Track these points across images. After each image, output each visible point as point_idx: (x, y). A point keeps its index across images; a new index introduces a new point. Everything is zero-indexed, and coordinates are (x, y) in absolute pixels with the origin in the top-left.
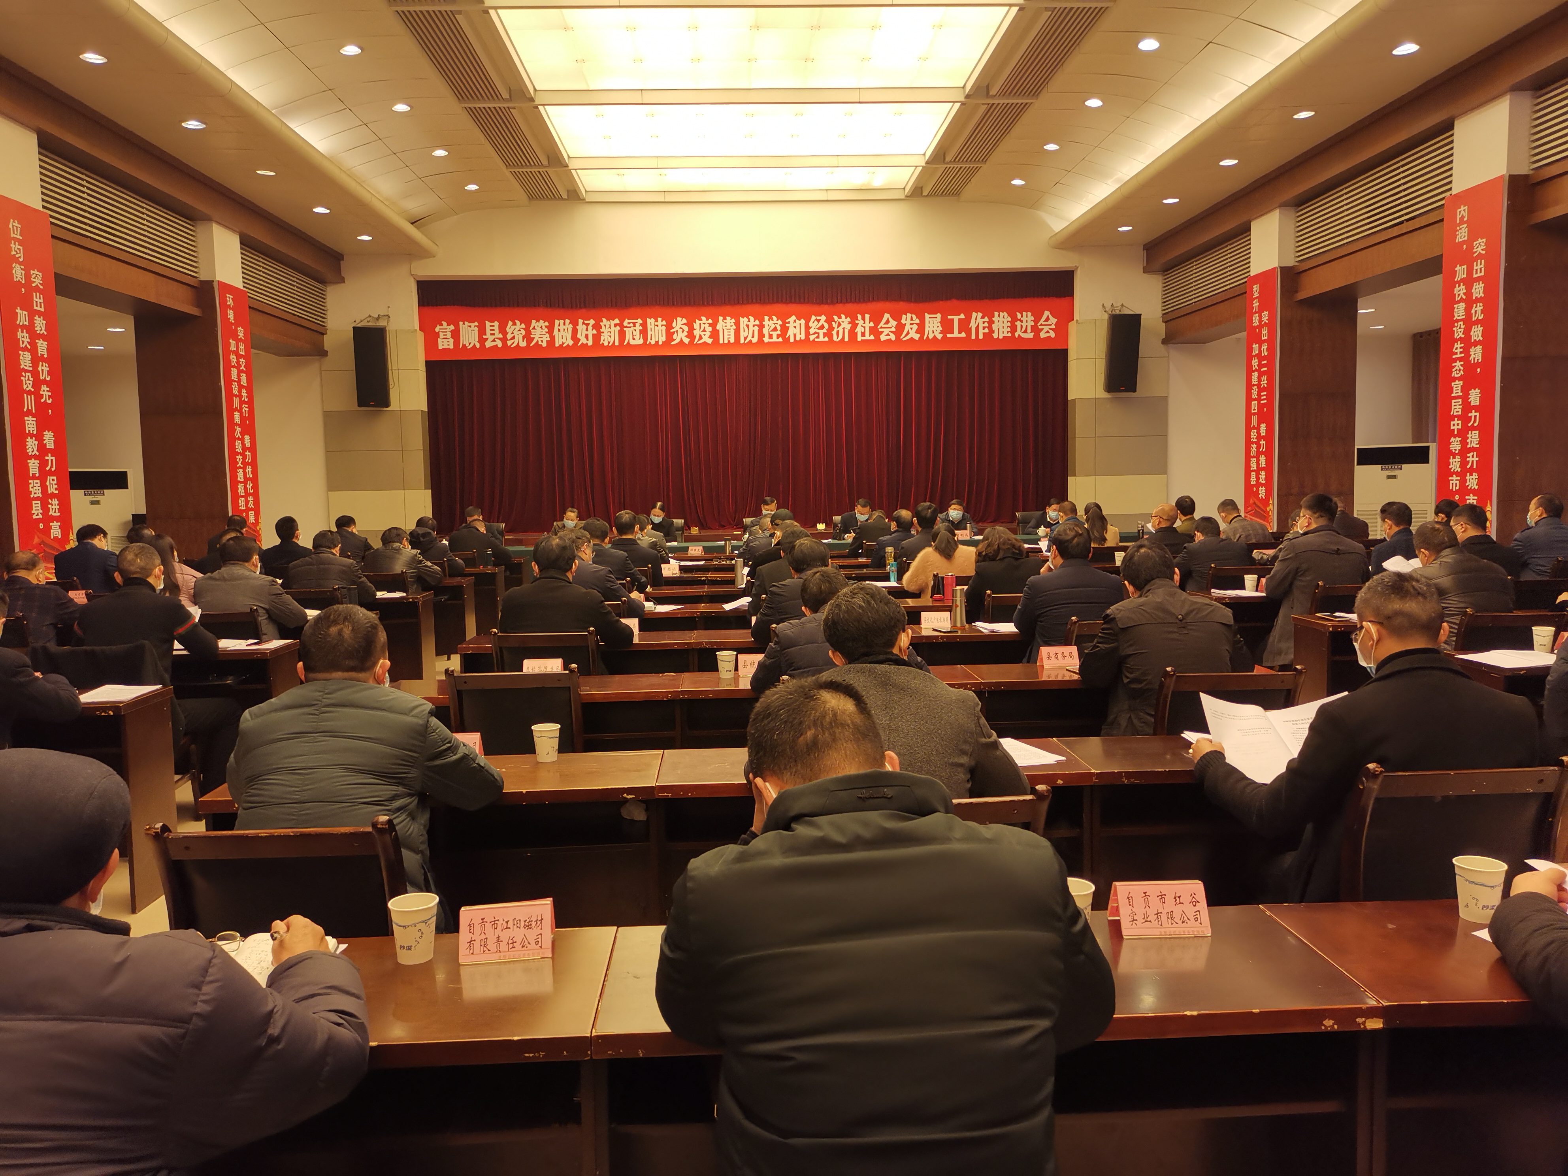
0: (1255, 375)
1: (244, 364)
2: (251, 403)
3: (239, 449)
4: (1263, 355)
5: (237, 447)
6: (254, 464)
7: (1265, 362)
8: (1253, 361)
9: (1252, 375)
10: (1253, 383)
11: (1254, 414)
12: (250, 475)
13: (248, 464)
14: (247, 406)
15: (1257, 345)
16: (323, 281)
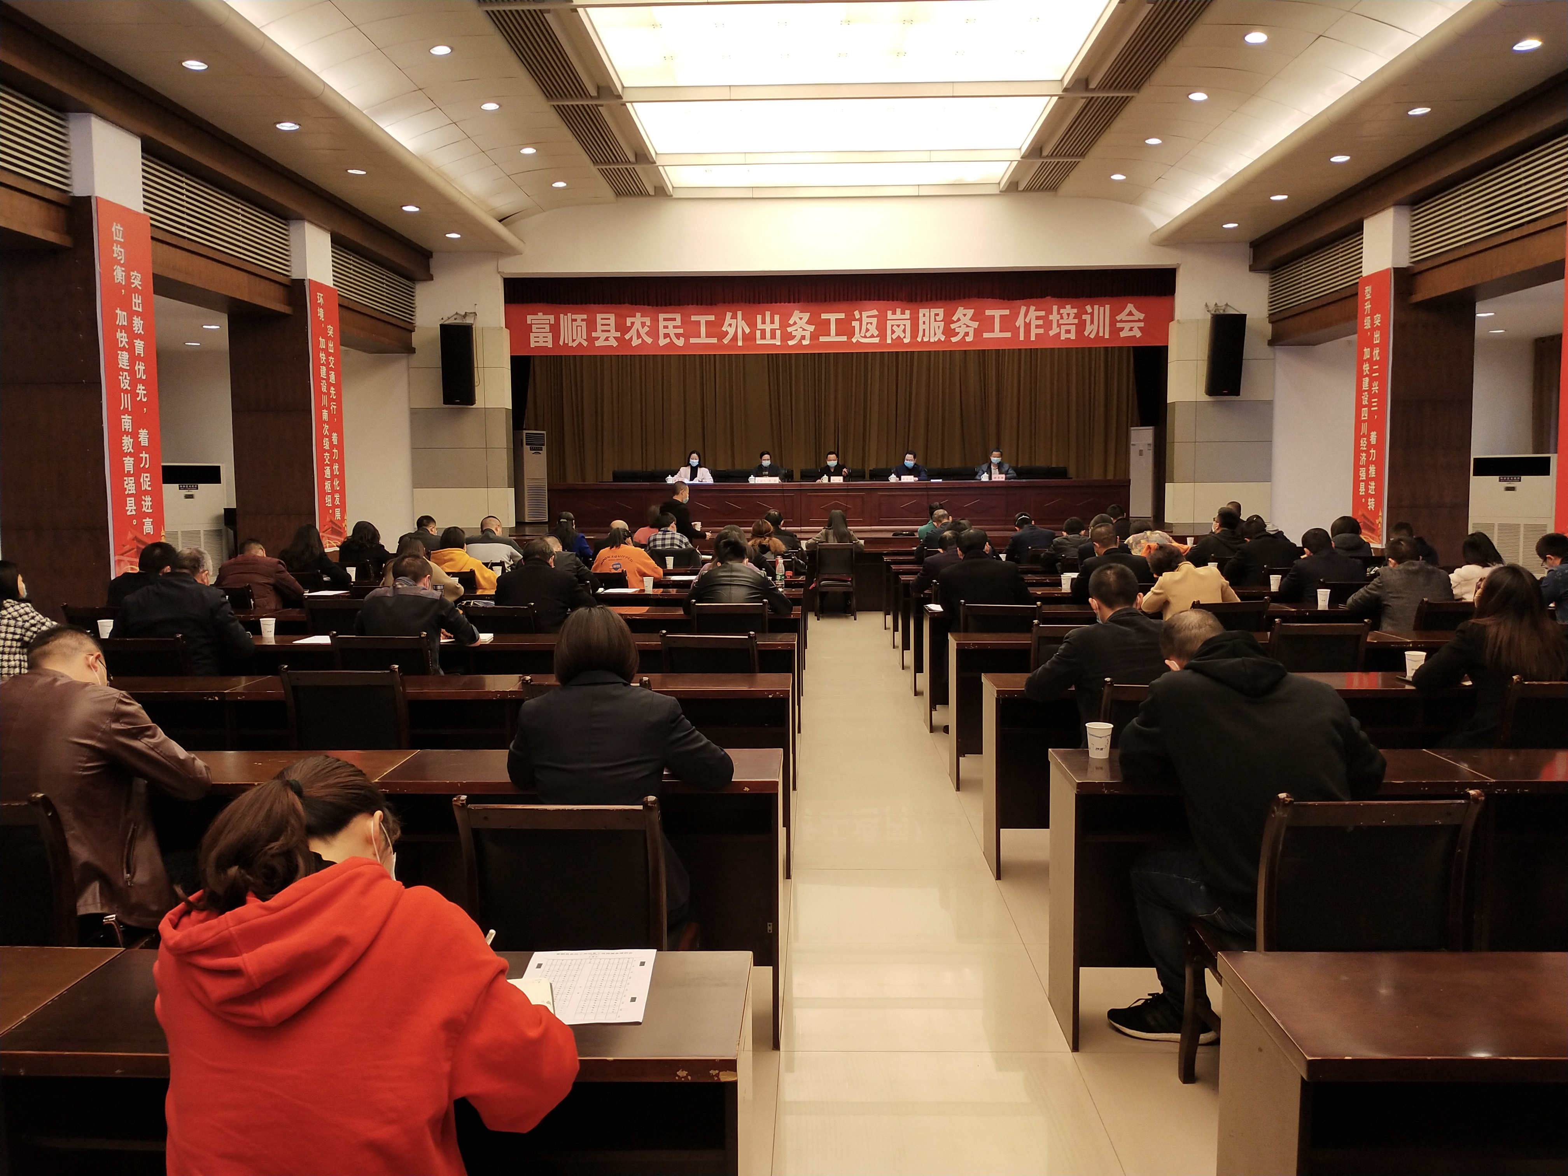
0: (1366, 381)
1: (333, 362)
2: (339, 401)
3: (327, 447)
4: (1374, 359)
5: (324, 444)
6: (341, 462)
7: (1377, 367)
8: (1364, 366)
9: (1362, 381)
10: (1364, 389)
11: (1364, 421)
12: (337, 472)
13: (336, 461)
14: (335, 403)
15: (1369, 349)
16: (412, 279)
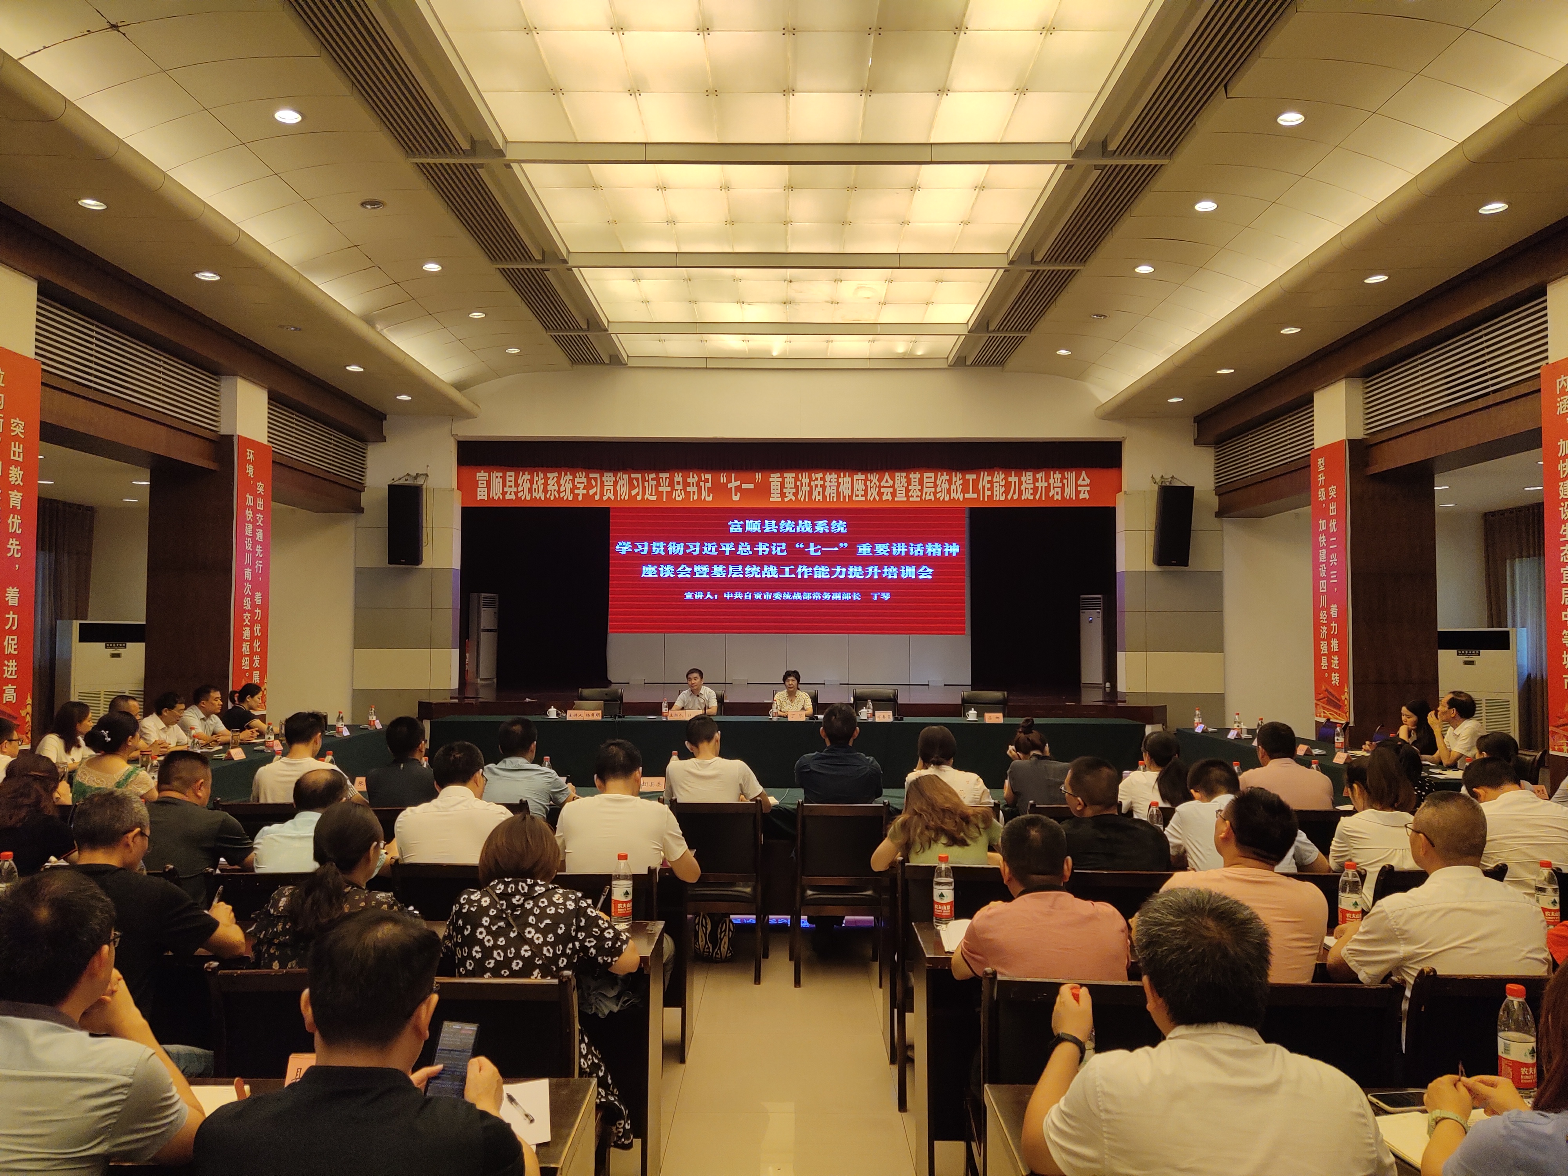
1: (262, 519)
2: (265, 561)
3: (248, 606)
5: (245, 604)
6: (264, 622)
12: (258, 634)
13: (257, 622)
14: (260, 563)
16: (364, 440)
